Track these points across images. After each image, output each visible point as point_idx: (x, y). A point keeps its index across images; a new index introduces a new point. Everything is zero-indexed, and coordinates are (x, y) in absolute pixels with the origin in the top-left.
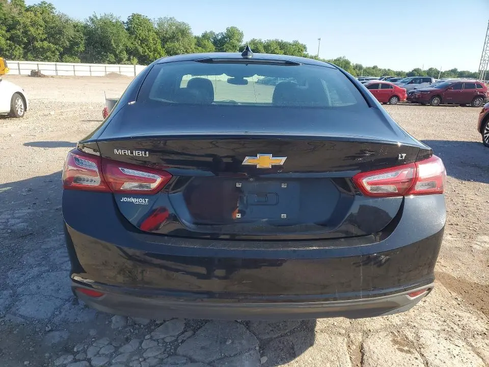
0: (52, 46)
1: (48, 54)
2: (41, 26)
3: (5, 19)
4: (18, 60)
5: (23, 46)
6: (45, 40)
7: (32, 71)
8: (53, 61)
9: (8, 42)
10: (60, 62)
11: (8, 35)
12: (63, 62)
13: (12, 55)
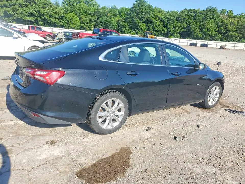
0: (237, 34)
1: (234, 38)
2: (235, 25)
3: (219, 22)
4: (218, 41)
5: (222, 34)
6: (234, 31)
7: (221, 47)
8: (235, 42)
9: (216, 32)
10: (238, 42)
11: (217, 29)
12: (240, 42)
13: (216, 38)
